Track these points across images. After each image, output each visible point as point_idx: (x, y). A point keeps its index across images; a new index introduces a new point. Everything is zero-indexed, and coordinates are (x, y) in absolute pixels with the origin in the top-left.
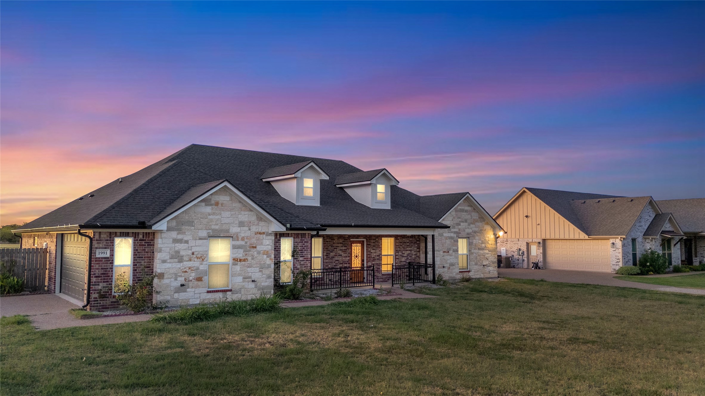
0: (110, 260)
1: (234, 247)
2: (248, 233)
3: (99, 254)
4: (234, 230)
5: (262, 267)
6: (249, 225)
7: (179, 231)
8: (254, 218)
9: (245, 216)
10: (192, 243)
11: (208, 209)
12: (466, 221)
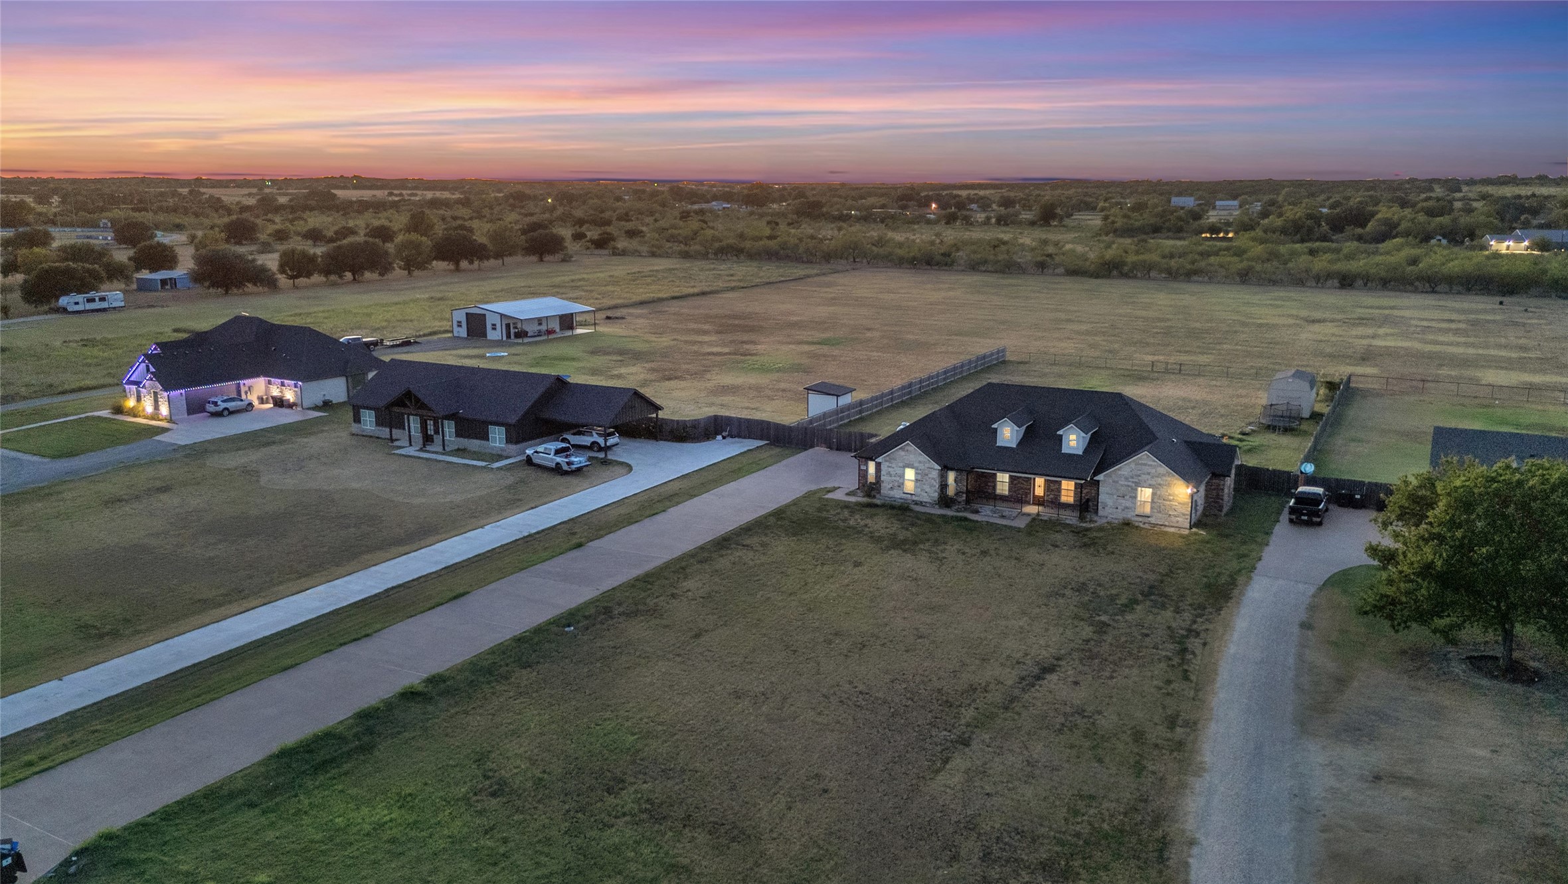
0: (866, 471)
1: (916, 473)
2: (925, 467)
3: (863, 467)
4: (916, 465)
5: (932, 486)
6: (925, 463)
7: (890, 462)
8: (925, 460)
9: (922, 458)
10: (897, 468)
11: (903, 453)
12: (1149, 474)
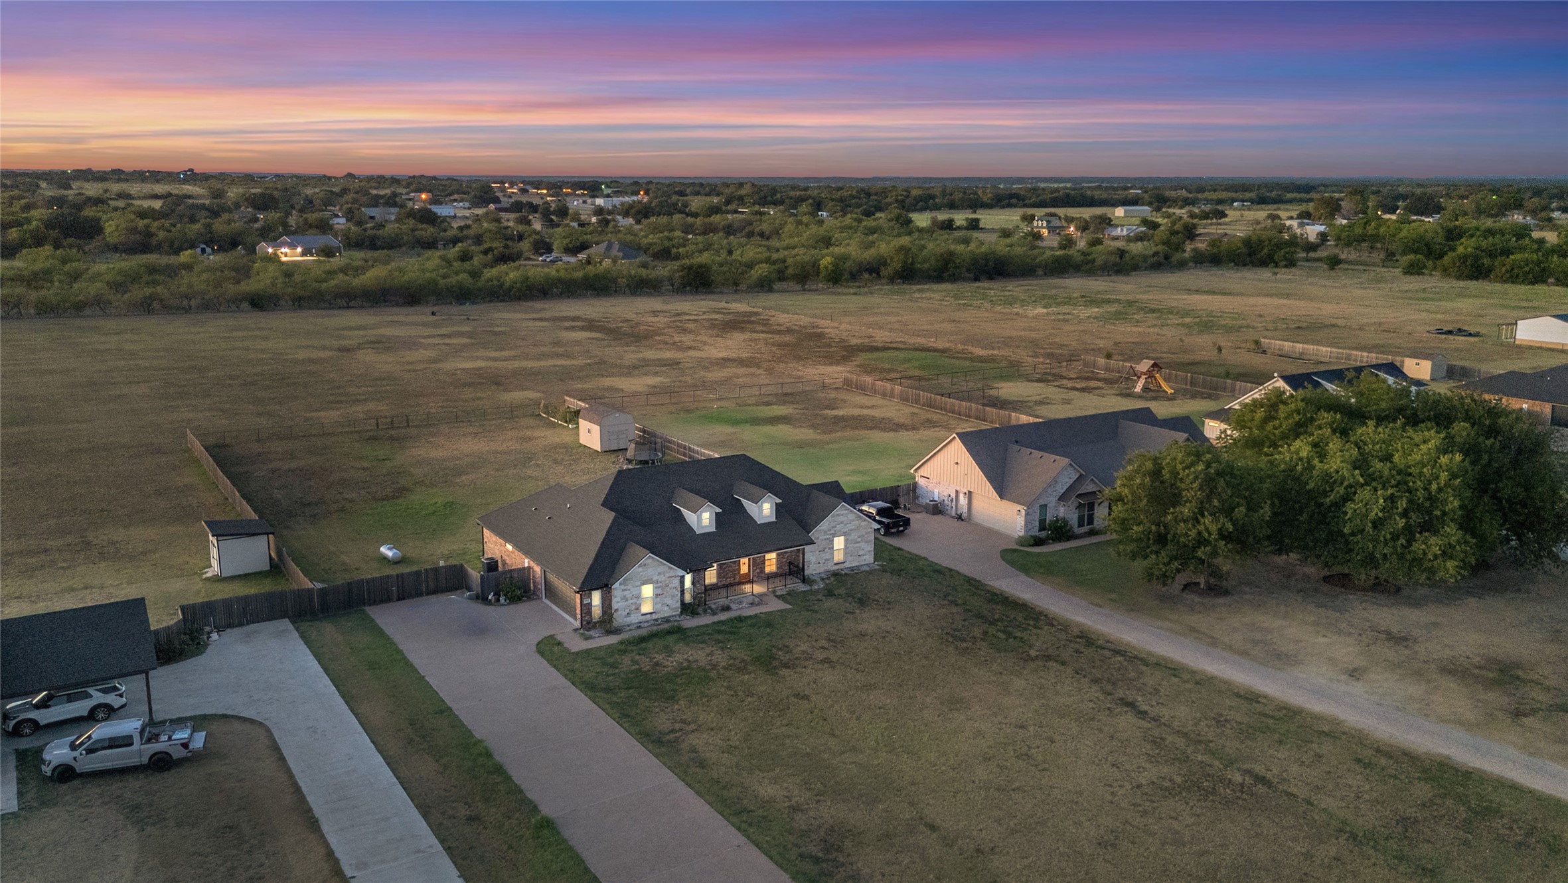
0: (590, 604)
1: (655, 588)
2: (664, 578)
3: (586, 601)
4: (656, 578)
5: (673, 596)
6: (663, 573)
7: (625, 585)
8: (667, 569)
9: (661, 569)
10: (632, 590)
11: (640, 569)
12: (842, 523)
